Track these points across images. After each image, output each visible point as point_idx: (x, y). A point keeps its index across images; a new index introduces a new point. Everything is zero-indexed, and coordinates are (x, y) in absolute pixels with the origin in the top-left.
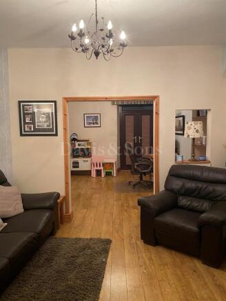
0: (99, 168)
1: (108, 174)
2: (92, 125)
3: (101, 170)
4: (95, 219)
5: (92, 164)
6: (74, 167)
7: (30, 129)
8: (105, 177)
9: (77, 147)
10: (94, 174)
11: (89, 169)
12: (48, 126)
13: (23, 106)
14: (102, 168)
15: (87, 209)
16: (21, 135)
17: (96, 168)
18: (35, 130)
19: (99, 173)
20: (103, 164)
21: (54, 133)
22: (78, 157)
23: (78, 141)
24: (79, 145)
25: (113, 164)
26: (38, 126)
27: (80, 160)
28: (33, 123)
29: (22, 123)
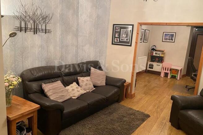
0: (166, 71)
1: (173, 77)
2: (168, 41)
3: (168, 73)
4: (147, 102)
5: (163, 68)
6: (149, 68)
7: (117, 41)
8: (170, 78)
9: (154, 54)
10: (162, 75)
11: (160, 71)
12: (127, 40)
13: (115, 27)
14: (169, 72)
15: (146, 95)
16: (112, 44)
17: (164, 71)
18: (120, 42)
19: (166, 75)
20: (171, 70)
21: (130, 44)
22: (153, 61)
23: (156, 50)
24: (156, 53)
25: (178, 70)
26: (122, 39)
27: (155, 64)
28: (119, 38)
29: (114, 37)
